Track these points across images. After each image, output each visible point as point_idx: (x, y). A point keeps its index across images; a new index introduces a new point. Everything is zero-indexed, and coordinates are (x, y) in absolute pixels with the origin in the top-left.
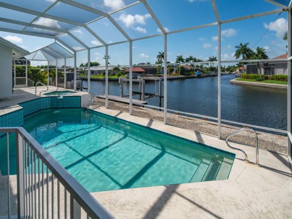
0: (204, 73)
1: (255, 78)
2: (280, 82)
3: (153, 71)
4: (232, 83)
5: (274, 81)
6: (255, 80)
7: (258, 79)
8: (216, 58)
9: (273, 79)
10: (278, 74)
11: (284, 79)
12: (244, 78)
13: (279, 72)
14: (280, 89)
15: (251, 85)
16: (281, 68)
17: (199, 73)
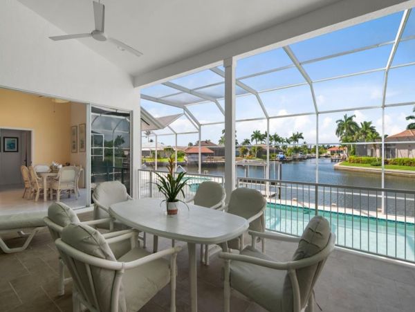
0: (287, 155)
1: (369, 162)
2: (405, 167)
3: (220, 152)
4: (336, 170)
5: (397, 166)
6: (369, 165)
7: (373, 163)
8: (301, 134)
9: (395, 164)
10: (400, 157)
11: (411, 163)
12: (353, 162)
13: (402, 154)
14: (408, 177)
15: (365, 172)
16: (404, 149)
17: (282, 156)
